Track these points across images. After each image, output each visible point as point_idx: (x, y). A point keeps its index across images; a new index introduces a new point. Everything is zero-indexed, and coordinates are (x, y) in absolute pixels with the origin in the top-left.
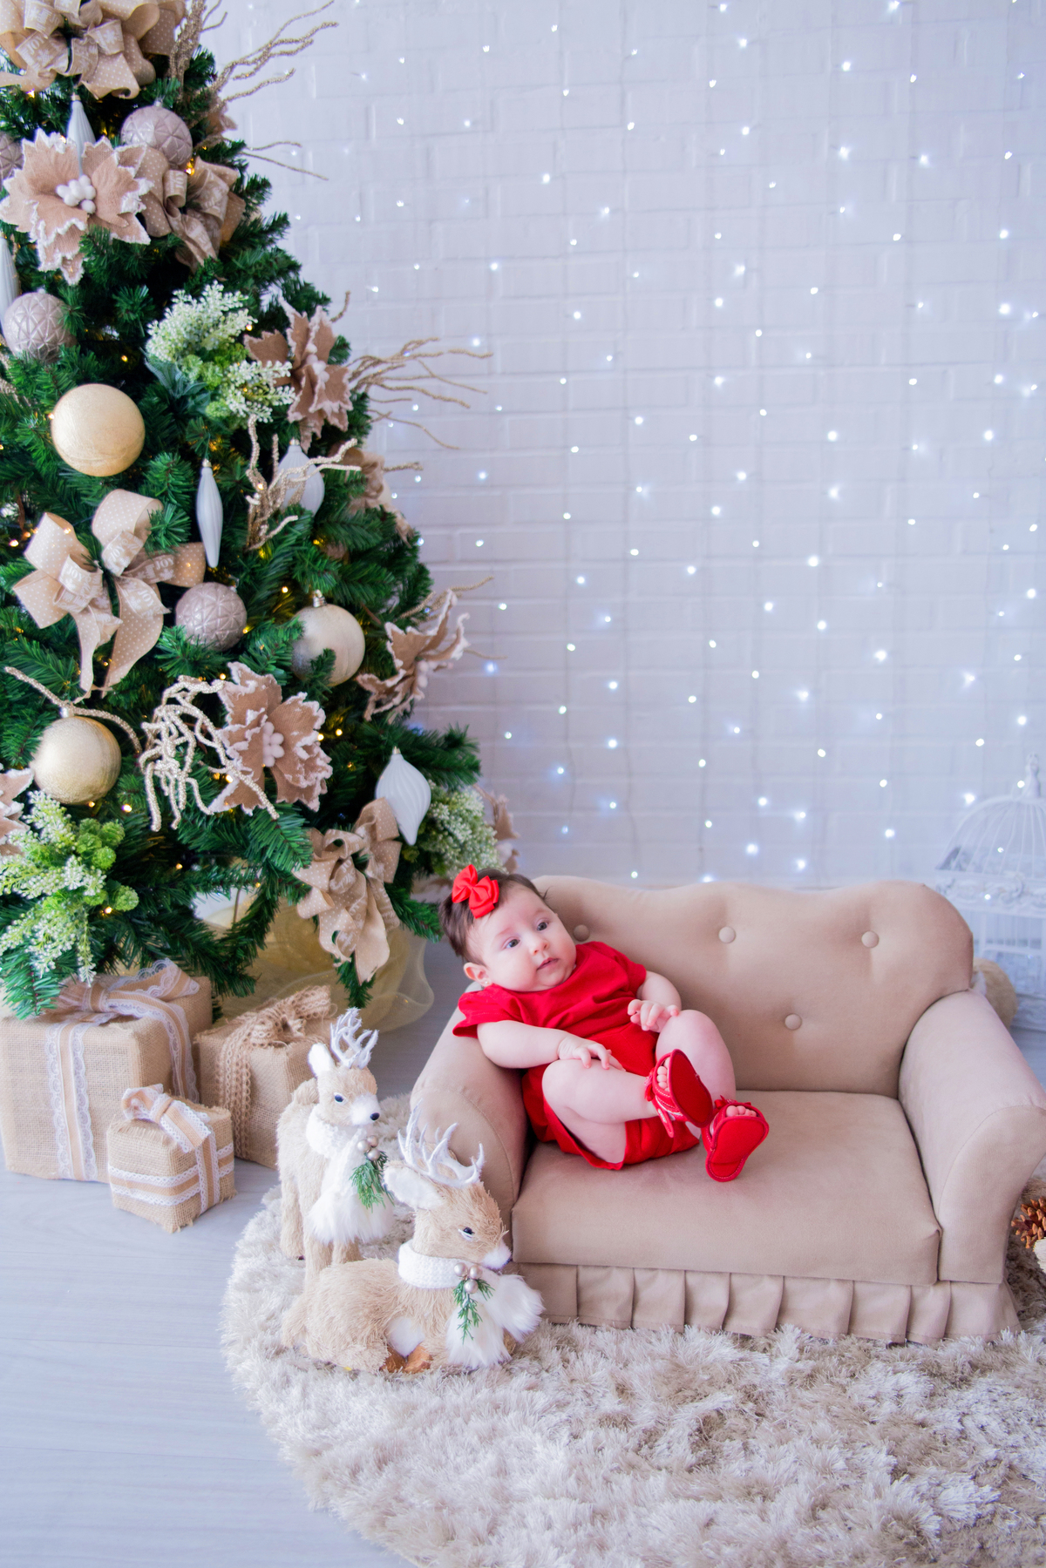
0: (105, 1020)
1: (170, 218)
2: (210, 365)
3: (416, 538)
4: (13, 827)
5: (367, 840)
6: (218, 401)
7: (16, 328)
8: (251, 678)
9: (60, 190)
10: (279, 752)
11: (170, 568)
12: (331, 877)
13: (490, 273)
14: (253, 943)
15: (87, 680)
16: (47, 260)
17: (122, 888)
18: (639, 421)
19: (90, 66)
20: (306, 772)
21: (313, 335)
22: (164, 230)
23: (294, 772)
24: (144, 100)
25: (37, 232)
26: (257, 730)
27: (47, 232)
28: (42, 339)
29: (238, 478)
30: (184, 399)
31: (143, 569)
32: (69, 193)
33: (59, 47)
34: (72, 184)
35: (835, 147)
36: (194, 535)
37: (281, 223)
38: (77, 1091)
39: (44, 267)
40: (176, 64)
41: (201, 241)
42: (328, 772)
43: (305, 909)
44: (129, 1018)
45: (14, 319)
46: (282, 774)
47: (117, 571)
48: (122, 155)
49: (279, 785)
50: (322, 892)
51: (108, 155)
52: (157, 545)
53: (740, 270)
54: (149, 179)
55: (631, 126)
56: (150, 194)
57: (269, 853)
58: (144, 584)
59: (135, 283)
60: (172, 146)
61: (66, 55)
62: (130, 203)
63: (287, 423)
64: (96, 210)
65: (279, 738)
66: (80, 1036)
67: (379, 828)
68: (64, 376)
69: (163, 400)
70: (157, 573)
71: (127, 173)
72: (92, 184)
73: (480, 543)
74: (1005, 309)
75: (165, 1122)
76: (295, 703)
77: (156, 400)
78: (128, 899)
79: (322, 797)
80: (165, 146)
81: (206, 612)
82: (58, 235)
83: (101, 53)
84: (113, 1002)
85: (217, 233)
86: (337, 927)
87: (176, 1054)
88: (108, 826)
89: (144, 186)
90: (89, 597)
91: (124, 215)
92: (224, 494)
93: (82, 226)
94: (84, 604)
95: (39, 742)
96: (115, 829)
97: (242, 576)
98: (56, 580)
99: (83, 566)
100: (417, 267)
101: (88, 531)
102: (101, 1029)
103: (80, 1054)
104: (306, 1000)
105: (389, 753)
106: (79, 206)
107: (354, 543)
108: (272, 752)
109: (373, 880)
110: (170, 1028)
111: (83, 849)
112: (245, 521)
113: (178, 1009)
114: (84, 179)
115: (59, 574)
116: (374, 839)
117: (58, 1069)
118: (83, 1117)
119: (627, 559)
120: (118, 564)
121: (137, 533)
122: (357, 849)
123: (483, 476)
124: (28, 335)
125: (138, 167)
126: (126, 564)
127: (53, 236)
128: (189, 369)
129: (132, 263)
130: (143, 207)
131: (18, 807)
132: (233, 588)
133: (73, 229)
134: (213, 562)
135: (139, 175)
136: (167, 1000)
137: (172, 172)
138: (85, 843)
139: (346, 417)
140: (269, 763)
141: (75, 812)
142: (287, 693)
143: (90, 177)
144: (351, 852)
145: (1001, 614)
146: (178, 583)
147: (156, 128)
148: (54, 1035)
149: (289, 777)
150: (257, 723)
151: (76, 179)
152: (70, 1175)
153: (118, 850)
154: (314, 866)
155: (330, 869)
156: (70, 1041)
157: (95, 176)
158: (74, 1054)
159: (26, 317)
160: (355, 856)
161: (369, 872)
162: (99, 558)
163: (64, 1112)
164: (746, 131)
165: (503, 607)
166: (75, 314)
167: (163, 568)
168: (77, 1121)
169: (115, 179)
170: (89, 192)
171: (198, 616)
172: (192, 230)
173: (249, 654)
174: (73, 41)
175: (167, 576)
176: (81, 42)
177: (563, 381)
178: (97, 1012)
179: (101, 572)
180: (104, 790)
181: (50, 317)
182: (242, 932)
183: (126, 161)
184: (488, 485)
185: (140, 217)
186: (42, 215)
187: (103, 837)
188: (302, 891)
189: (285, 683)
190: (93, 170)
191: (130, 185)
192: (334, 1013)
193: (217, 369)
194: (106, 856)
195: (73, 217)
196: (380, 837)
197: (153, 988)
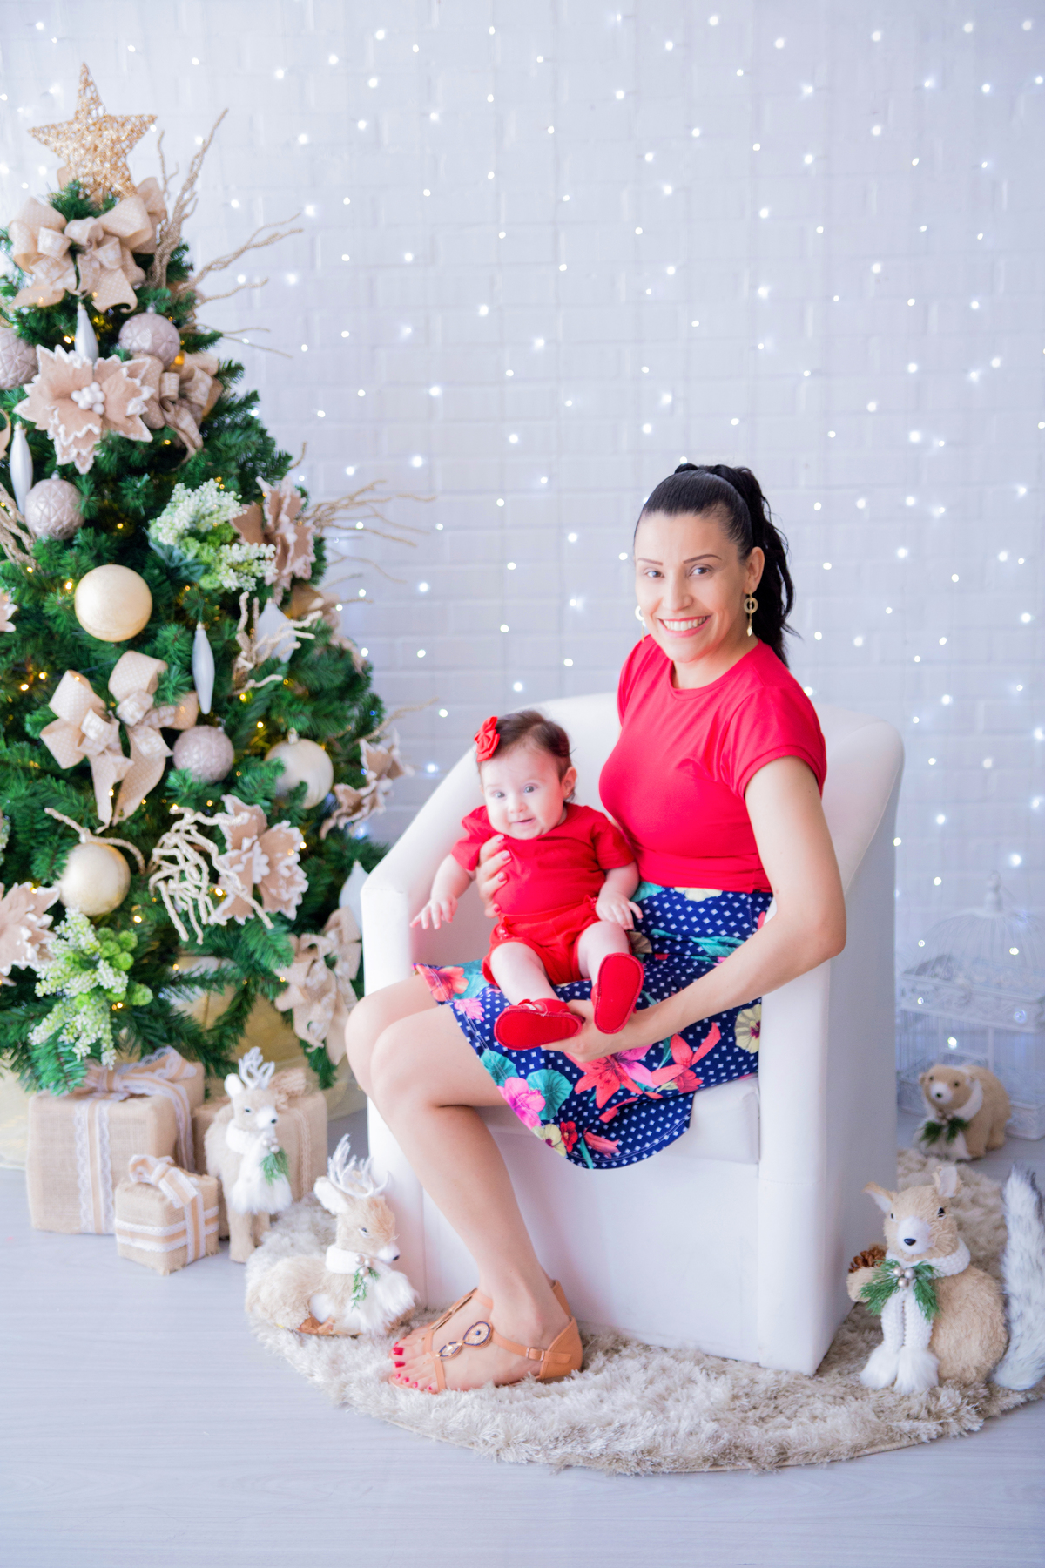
0: (122, 1098)
1: (166, 413)
2: (205, 545)
3: (370, 669)
4: (44, 936)
5: (336, 942)
6: (211, 574)
7: (38, 513)
8: (243, 810)
9: (75, 396)
10: (266, 871)
11: (172, 715)
12: (308, 975)
13: (430, 399)
14: (234, 1033)
15: (105, 813)
16: (63, 455)
17: (138, 987)
18: (573, 537)
19: (94, 281)
20: (288, 887)
21: (285, 506)
22: (160, 424)
23: (277, 887)
24: (142, 308)
25: (58, 434)
26: (250, 854)
27: (67, 434)
28: (61, 522)
29: (226, 637)
30: (178, 569)
31: (149, 717)
32: (84, 398)
33: (68, 263)
34: (85, 391)
35: (754, 287)
36: (193, 687)
37: (252, 398)
38: (102, 1156)
39: (61, 460)
40: (161, 261)
41: (188, 428)
42: (304, 886)
43: (282, 1003)
44: (142, 1096)
45: (37, 506)
46: (267, 889)
47: (129, 720)
48: (129, 368)
49: (266, 899)
50: (300, 988)
51: (118, 369)
52: (164, 699)
53: (667, 399)
54: (150, 385)
55: (563, 268)
56: (152, 398)
57: (257, 956)
58: (151, 731)
59: (138, 472)
60: (166, 350)
61: (72, 270)
62: (134, 407)
63: (265, 586)
64: (105, 411)
65: (265, 859)
66: (105, 1109)
67: (345, 933)
68: (85, 559)
69: (161, 571)
70: (160, 720)
71: (133, 383)
72: (101, 390)
73: (421, 654)
74: (915, 437)
75: (163, 1185)
76: (279, 830)
77: (156, 572)
78: (144, 996)
79: (298, 908)
80: (161, 351)
81: (202, 753)
82: (76, 438)
83: (102, 266)
84: (127, 1083)
85: (200, 415)
86: (312, 1017)
87: (182, 1126)
88: (124, 935)
89: (147, 393)
90: (106, 744)
91: (130, 417)
92: (215, 652)
93: (97, 430)
94: (101, 748)
95: (64, 865)
96: (130, 937)
97: (228, 717)
98: (80, 729)
99: (102, 716)
100: (361, 393)
101: (106, 686)
102: (122, 1104)
103: (105, 1125)
104: (284, 1081)
105: (350, 865)
106: (91, 409)
107: (321, 684)
108: (260, 871)
109: (341, 977)
110: (177, 1104)
111: (107, 954)
112: (231, 673)
113: (182, 1088)
114: (95, 386)
115: (82, 723)
116: (341, 941)
117: (85, 1137)
118: (105, 1179)
119: (562, 667)
120: (133, 716)
121: (148, 691)
122: (328, 951)
123: (424, 587)
124: (49, 519)
125: (141, 376)
126: (139, 716)
127: (71, 438)
128: (188, 550)
129: (136, 457)
130: (146, 409)
131: (48, 919)
132: (221, 729)
133: (90, 432)
134: (206, 709)
135: (143, 383)
136: (172, 1081)
137: (167, 375)
138: (107, 949)
139: (310, 567)
140: (257, 880)
141: (96, 922)
142: (272, 820)
143: (100, 384)
144: (324, 954)
145: (916, 720)
146: (177, 726)
147: (153, 336)
148: (82, 1109)
149: (273, 891)
150: (250, 849)
151: (88, 386)
152: (91, 1229)
153: (133, 952)
154: (295, 966)
155: (307, 969)
156: (97, 1114)
157: (105, 385)
158: (100, 1125)
159: (47, 504)
160: (326, 957)
161: (338, 970)
162: (114, 710)
163: (88, 1173)
164: (671, 270)
165: (443, 713)
166: (91, 504)
167: (167, 716)
168: (100, 1182)
169: (123, 389)
170: (100, 396)
171: (196, 757)
172: (182, 419)
173: (238, 788)
174: (79, 257)
175: (168, 723)
176: (86, 258)
177: (500, 503)
178: (111, 1091)
179: (117, 723)
180: (117, 904)
181: (68, 505)
182: (225, 1024)
183: (132, 375)
184: (428, 596)
185: (141, 416)
186: (62, 421)
187: (120, 943)
188: (282, 987)
189: (269, 812)
190: (104, 380)
191: (135, 392)
192: (308, 1092)
193: (212, 550)
194: (127, 960)
195: (89, 422)
196: (346, 939)
197: (159, 1071)
